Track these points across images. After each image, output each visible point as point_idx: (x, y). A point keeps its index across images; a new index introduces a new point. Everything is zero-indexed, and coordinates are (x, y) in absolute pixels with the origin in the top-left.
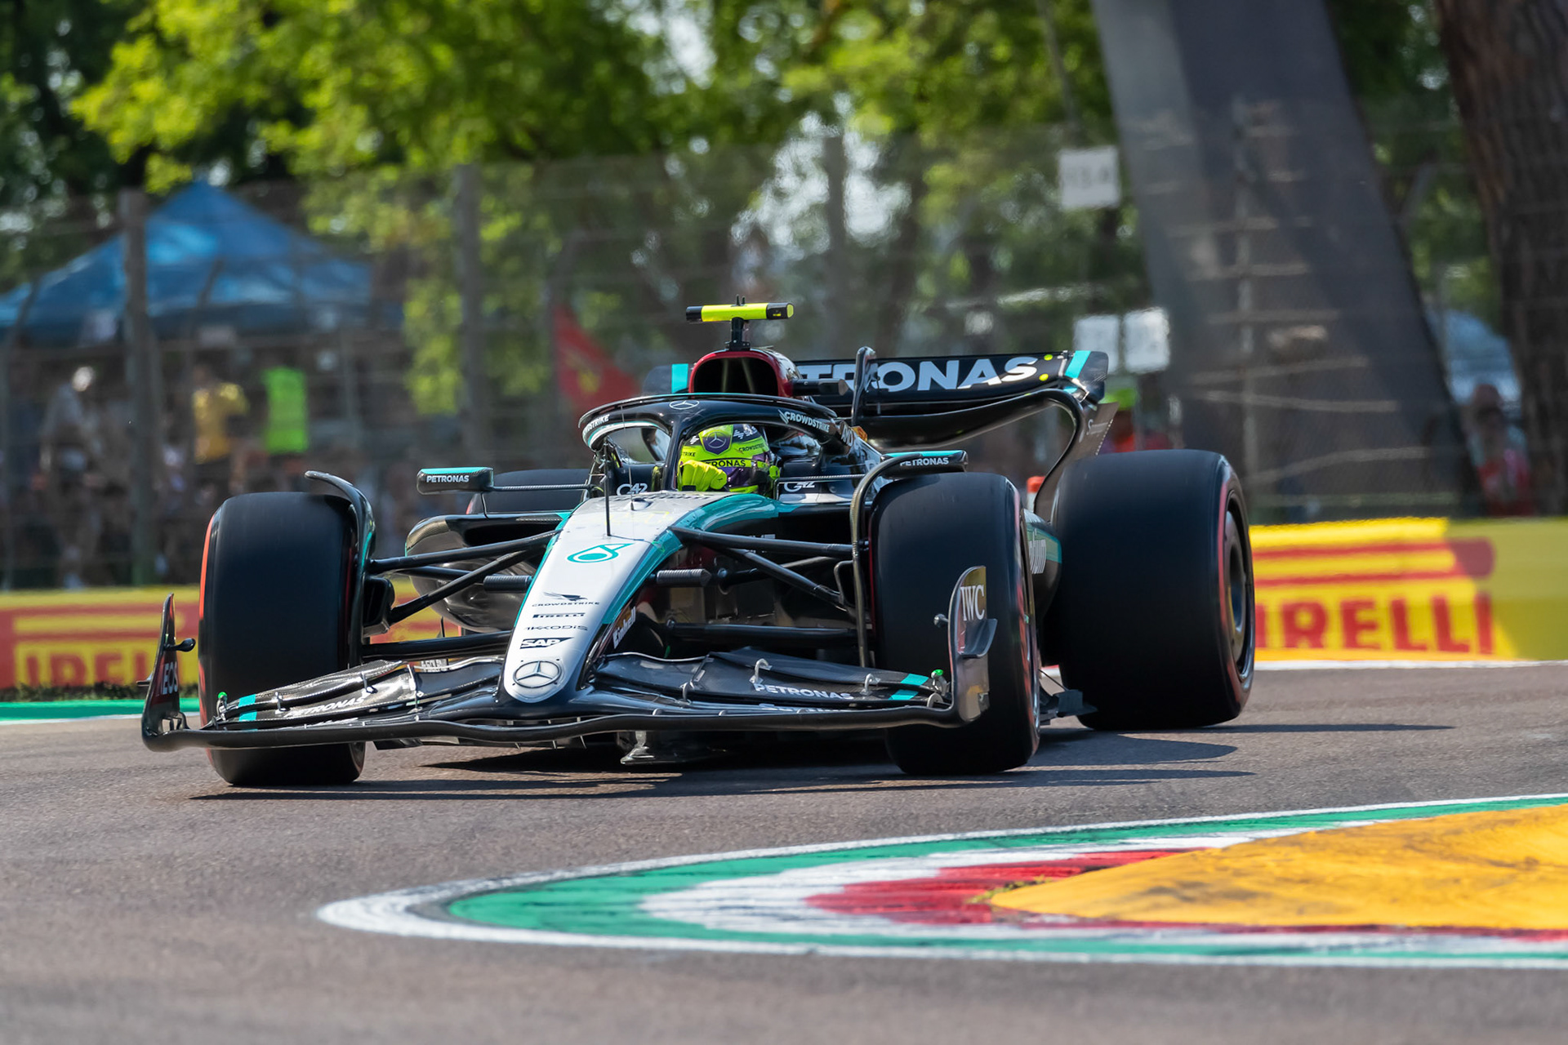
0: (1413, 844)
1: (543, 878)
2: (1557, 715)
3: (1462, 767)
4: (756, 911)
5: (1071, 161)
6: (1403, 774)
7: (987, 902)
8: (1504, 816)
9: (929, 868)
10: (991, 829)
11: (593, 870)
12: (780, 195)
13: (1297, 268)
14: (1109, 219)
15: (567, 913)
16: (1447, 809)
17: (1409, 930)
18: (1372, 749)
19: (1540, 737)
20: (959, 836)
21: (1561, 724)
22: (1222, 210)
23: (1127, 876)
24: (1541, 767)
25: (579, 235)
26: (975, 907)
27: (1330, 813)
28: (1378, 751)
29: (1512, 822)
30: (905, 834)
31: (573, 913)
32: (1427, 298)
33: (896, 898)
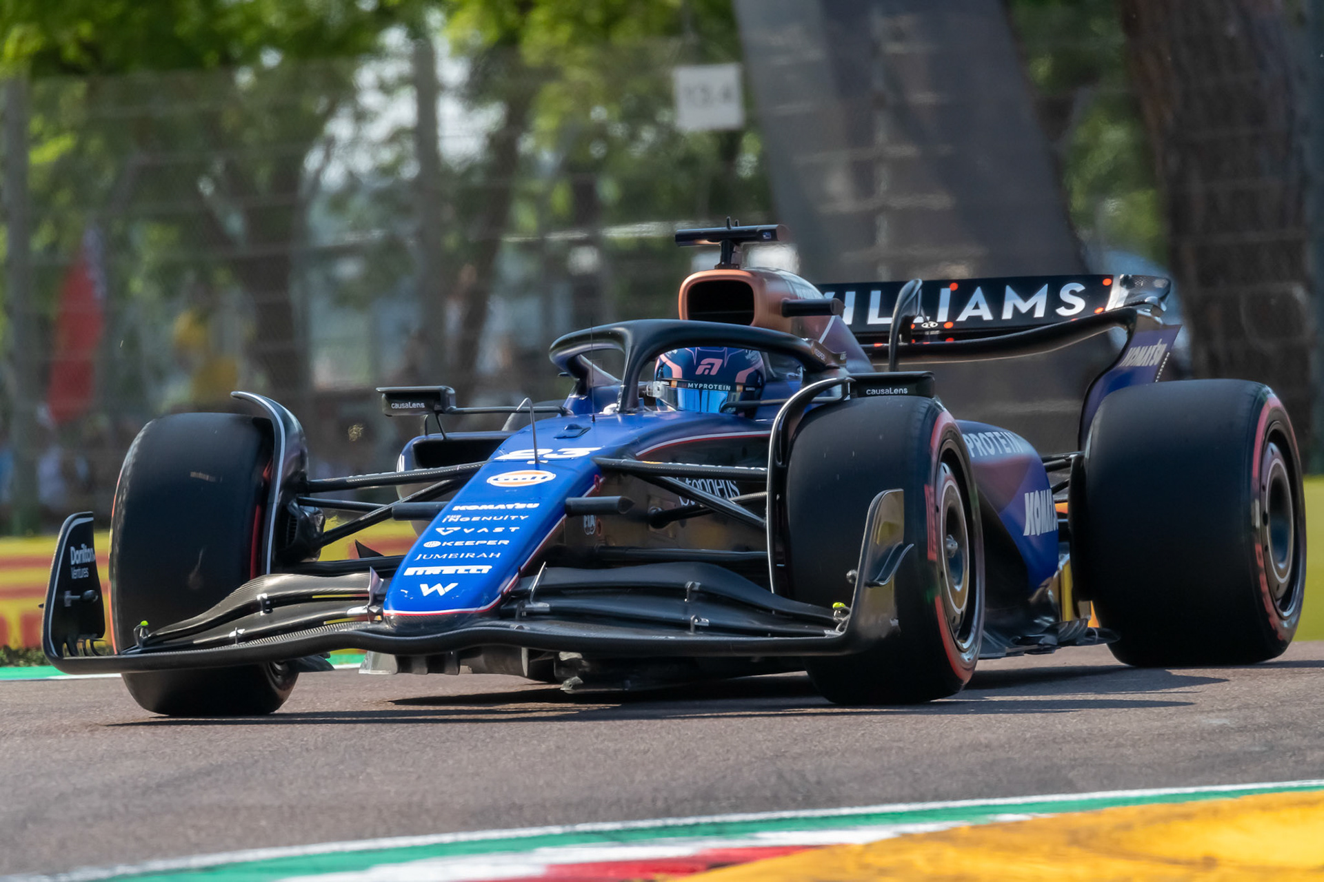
0: (1079, 840)
1: (105, 874)
2: (1235, 698)
3: (1130, 755)
5: (686, 78)
6: (1064, 763)
8: (1178, 809)
9: (535, 865)
10: (605, 820)
11: (158, 865)
12: (361, 116)
13: (940, 201)
14: (729, 142)
18: (1028, 735)
19: (1216, 721)
20: (568, 829)
21: (1239, 708)
22: (859, 135)
24: (1218, 756)
25: (138, 158)
27: (981, 806)
28: (1035, 738)
29: (1187, 817)
30: (507, 826)
32: (1084, 233)
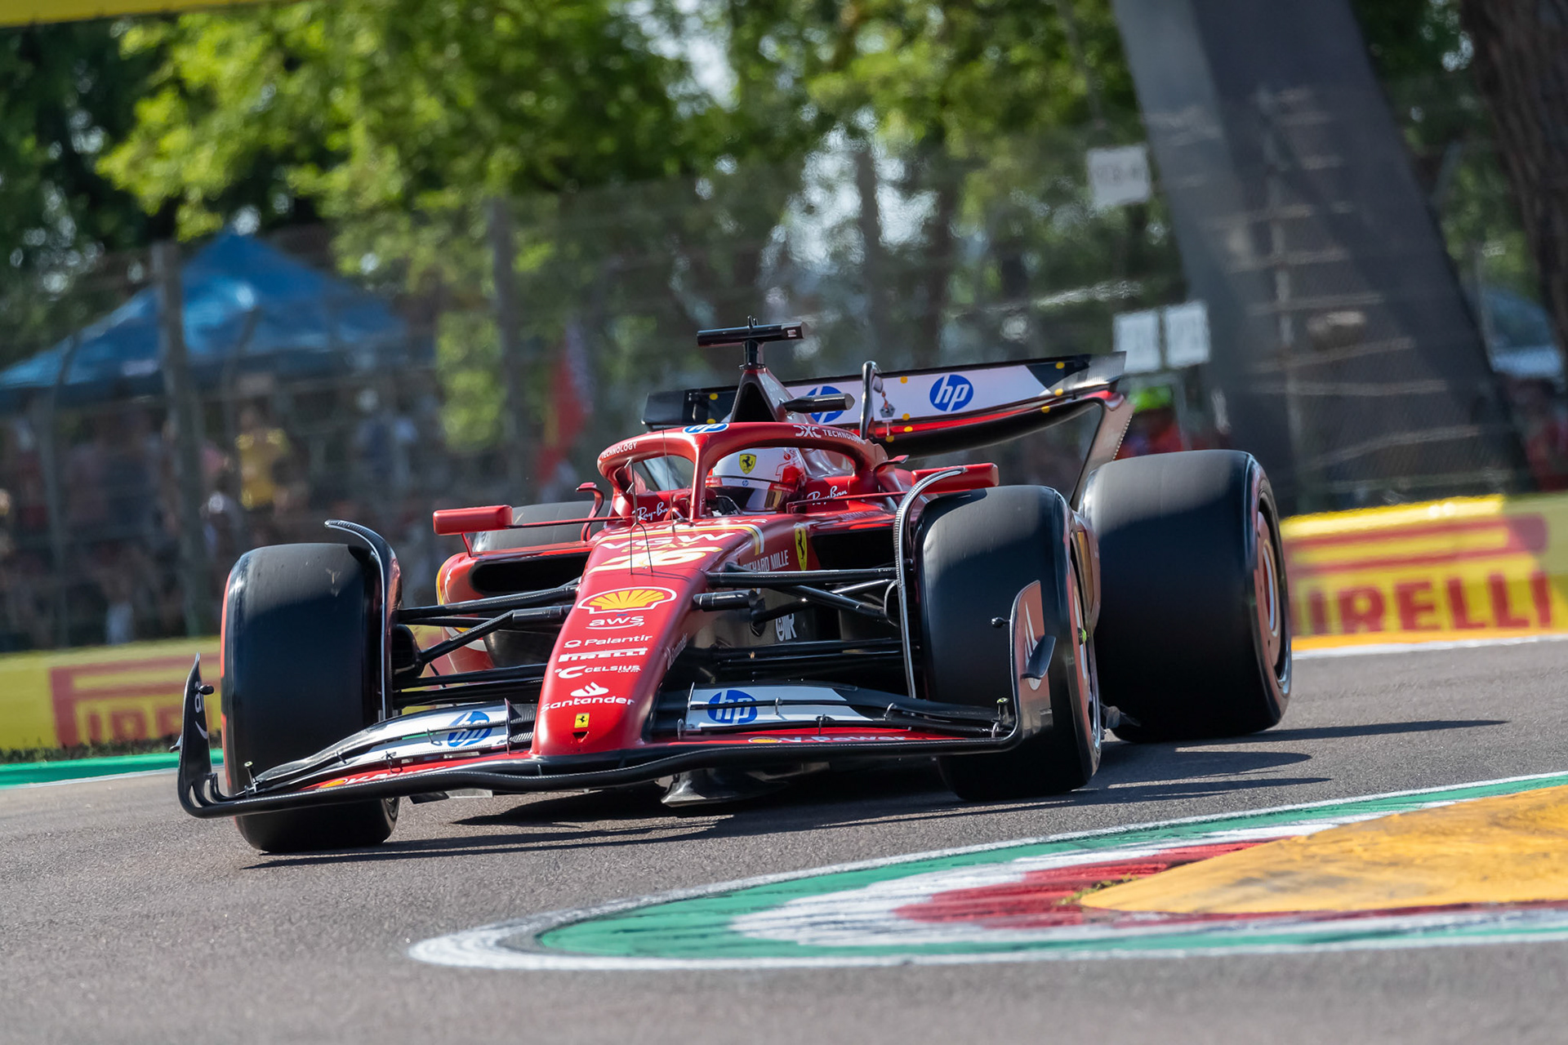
0: (1498, 821)
1: (630, 905)
3: (1539, 741)
4: (847, 925)
5: (1099, 160)
7: (1076, 903)
9: (1015, 873)
10: (1074, 830)
11: (680, 893)
12: (810, 210)
13: (1334, 254)
14: (1137, 215)
15: (658, 938)
16: (1527, 785)
17: (1501, 906)
20: (1042, 839)
22: (1254, 200)
23: (1215, 869)
25: (615, 262)
26: (1066, 909)
27: (1411, 795)
31: (666, 938)
32: (1464, 277)
33: (984, 905)
